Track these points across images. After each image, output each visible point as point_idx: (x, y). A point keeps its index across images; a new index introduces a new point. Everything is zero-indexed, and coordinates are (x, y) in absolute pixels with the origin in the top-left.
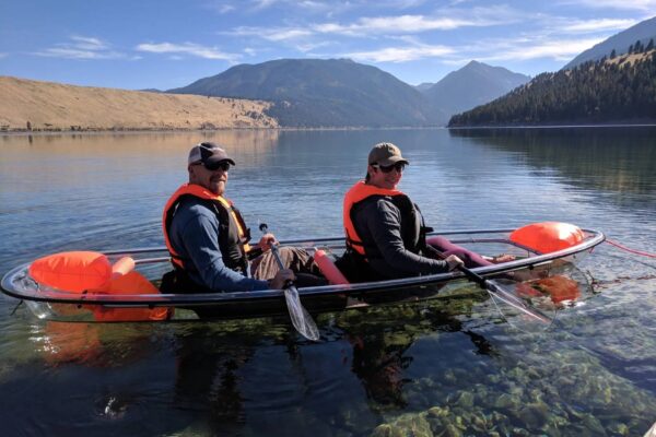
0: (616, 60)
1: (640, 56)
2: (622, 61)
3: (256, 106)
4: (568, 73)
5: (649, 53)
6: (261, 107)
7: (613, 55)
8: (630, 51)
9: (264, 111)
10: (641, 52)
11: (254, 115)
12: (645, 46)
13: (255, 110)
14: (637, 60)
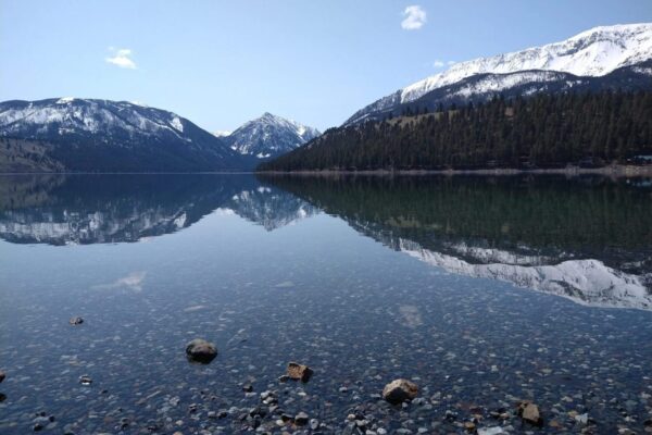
1: (413, 119)
2: (400, 121)
3: (37, 147)
5: (420, 117)
6: (43, 150)
7: (391, 118)
8: (403, 114)
9: (48, 153)
10: (412, 115)
11: (35, 157)
12: (414, 110)
13: (38, 152)
14: (412, 122)
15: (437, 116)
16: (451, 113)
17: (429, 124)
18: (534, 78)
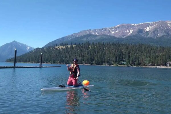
0: (57, 47)
1: (62, 47)
2: (58, 47)
4: (45, 49)
5: (65, 46)
7: (56, 46)
8: (61, 45)
12: (64, 44)
14: (62, 48)
15: (69, 46)
16: (73, 46)
17: (66, 49)
18: (105, 37)
